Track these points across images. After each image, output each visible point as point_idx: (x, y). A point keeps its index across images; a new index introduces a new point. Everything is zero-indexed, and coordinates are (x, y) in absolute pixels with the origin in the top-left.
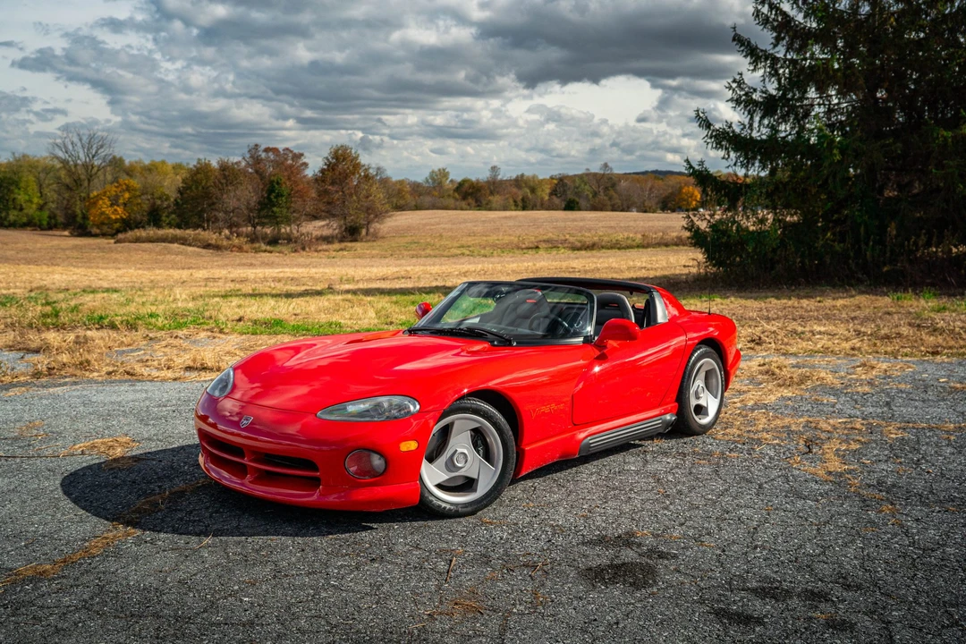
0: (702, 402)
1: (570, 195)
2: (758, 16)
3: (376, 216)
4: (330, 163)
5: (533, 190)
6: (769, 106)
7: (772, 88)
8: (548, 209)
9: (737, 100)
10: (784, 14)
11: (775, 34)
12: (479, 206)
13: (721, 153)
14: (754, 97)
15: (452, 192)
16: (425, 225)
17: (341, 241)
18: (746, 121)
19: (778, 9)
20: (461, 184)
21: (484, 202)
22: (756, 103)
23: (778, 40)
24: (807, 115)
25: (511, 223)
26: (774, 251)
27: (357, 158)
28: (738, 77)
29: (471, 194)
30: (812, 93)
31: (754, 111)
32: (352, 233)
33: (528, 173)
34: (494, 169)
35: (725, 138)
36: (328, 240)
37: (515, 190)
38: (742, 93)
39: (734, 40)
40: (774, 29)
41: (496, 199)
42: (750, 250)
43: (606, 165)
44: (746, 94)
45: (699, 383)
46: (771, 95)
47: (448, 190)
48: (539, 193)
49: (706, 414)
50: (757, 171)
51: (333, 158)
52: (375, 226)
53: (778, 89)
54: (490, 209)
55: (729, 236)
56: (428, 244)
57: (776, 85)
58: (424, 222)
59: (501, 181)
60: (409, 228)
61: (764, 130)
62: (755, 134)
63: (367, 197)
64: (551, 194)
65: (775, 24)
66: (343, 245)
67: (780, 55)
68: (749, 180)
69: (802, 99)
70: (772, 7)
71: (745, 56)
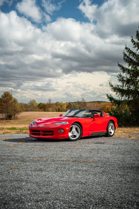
0: (111, 131)
1: (73, 108)
2: (124, 59)
3: (17, 112)
4: (3, 97)
5: (61, 107)
6: (128, 81)
7: (128, 77)
9: (119, 80)
10: (131, 59)
11: (129, 64)
13: (115, 93)
14: (124, 79)
15: (37, 107)
16: (31, 115)
17: (6, 119)
18: (122, 85)
20: (40, 104)
21: (46, 110)
22: (124, 81)
25: (56, 115)
26: (129, 117)
27: (11, 95)
28: (120, 74)
29: (43, 107)
31: (124, 83)
32: (9, 117)
33: (60, 102)
34: (50, 100)
35: (116, 89)
36: (2, 119)
37: (56, 106)
39: (118, 65)
41: (50, 109)
42: (123, 117)
43: (83, 99)
44: (122, 78)
45: (110, 128)
46: (128, 79)
47: (36, 106)
48: (63, 107)
49: (112, 133)
50: (124, 98)
51: (4, 95)
52: (17, 115)
53: (130, 77)
54: (49, 112)
55: (118, 114)
58: (30, 114)
59: (52, 104)
60: (26, 116)
61: (126, 87)
62: (124, 88)
63: (14, 107)
64: (67, 108)
65: (129, 61)
66: (7, 121)
67: (130, 69)
68: (123, 100)
69: (136, 80)
70: (128, 57)
71: (121, 69)
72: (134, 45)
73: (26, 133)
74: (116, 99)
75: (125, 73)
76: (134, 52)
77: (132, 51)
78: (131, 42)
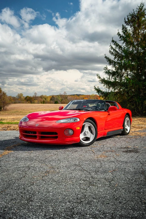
0: (127, 128)
1: (56, 100)
2: (110, 52)
3: (6, 104)
6: (113, 74)
7: (114, 69)
8: (50, 103)
9: (106, 72)
10: (117, 52)
11: (114, 57)
12: (31, 103)
13: (103, 85)
14: (110, 71)
16: (19, 107)
18: (108, 77)
19: (115, 50)
20: (26, 97)
21: (33, 102)
22: (110, 73)
23: (115, 58)
24: (122, 76)
27: (1, 89)
28: (106, 67)
29: (29, 100)
30: (123, 71)
31: (110, 75)
33: (44, 95)
34: (35, 93)
35: (104, 81)
37: (41, 99)
38: (107, 70)
39: (105, 57)
40: (114, 55)
41: (36, 101)
43: (65, 92)
44: (108, 71)
45: (126, 123)
46: (114, 71)
47: (23, 99)
48: (47, 100)
50: (111, 90)
52: (6, 107)
54: (35, 103)
56: (21, 112)
57: (115, 69)
59: (38, 97)
60: (15, 108)
61: (113, 79)
62: (111, 80)
63: (4, 99)
64: (50, 100)
65: (115, 54)
67: (116, 61)
68: (110, 91)
69: (121, 72)
70: (114, 50)
71: (108, 62)
72: (120, 38)
73: (15, 129)
74: (103, 91)
75: (111, 65)
76: (120, 45)
77: (118, 45)
78: (118, 36)
